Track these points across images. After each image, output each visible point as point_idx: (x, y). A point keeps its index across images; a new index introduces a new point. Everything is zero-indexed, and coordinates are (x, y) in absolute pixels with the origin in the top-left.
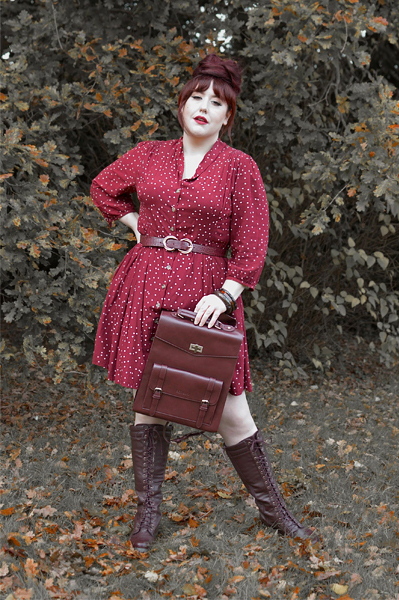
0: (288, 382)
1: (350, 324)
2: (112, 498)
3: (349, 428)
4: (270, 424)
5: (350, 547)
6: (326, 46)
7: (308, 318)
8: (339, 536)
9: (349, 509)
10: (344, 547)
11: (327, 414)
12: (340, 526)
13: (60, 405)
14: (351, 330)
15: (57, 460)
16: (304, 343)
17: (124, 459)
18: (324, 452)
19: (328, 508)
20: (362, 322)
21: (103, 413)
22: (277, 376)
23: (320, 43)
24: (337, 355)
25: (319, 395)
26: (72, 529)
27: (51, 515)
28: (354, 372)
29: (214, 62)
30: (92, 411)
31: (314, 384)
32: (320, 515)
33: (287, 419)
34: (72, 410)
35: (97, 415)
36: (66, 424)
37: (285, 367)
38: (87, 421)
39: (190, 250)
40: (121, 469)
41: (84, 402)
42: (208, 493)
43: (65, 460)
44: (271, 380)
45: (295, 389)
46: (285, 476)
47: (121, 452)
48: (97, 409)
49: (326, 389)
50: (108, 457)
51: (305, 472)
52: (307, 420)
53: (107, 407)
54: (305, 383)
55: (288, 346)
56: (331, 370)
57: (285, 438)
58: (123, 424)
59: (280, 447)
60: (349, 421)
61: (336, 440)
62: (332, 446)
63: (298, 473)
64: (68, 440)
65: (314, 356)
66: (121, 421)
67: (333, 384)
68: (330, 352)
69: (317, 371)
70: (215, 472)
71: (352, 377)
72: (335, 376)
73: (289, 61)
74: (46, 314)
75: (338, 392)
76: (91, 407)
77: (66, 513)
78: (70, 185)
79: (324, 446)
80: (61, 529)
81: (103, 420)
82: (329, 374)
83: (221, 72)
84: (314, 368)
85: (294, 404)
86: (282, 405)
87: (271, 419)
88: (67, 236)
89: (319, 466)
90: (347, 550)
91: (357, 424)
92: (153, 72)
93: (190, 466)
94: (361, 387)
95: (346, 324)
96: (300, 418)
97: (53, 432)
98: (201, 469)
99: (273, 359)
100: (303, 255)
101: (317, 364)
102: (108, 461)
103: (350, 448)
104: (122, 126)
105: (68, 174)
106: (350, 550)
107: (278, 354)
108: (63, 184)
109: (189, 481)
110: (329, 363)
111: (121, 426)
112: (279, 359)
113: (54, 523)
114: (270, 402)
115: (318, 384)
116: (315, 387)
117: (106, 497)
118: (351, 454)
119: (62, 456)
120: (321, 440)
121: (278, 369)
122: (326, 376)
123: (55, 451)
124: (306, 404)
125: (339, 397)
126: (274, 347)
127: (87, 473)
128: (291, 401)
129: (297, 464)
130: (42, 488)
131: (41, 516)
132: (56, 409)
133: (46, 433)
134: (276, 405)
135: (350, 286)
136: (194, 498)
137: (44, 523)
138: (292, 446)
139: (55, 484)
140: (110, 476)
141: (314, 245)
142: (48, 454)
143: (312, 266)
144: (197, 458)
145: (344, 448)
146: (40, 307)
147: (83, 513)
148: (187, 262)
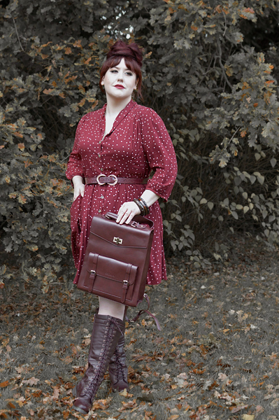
0: (197, 272)
1: (238, 226)
2: (78, 367)
3: (244, 301)
4: (187, 304)
5: (253, 387)
6: (212, 33)
7: (207, 224)
8: (244, 380)
9: (250, 360)
10: (248, 387)
11: (227, 293)
12: (245, 372)
13: (35, 303)
14: (240, 230)
15: (36, 343)
16: (206, 243)
17: (85, 339)
18: (228, 320)
19: (235, 360)
20: (246, 224)
21: (66, 306)
22: (189, 269)
23: (207, 30)
24: (231, 250)
25: (220, 280)
26: (52, 392)
27: (36, 384)
28: (244, 261)
29: (122, 46)
30: (58, 306)
31: (216, 272)
32: (229, 366)
33: (199, 299)
34: (44, 306)
35: (62, 309)
36: (40, 317)
37: (194, 261)
38: (55, 314)
39: (116, 182)
40: (83, 346)
41: (52, 300)
42: (147, 358)
43: (42, 344)
44: (185, 272)
45: (203, 277)
46: (202, 340)
47: (82, 334)
48: (61, 304)
49: (225, 274)
50: (72, 338)
51: (215, 336)
52: (213, 298)
53: (68, 302)
54: (210, 272)
55: (195, 247)
56: (228, 261)
57: (199, 312)
58: (81, 313)
59: (196, 319)
60: (244, 296)
61: (236, 310)
62: (234, 315)
63: (211, 337)
64: (43, 329)
65: (214, 251)
66: (80, 311)
67: (230, 271)
68: (226, 247)
69: (217, 262)
70: (151, 342)
71: (243, 264)
72: (230, 265)
73: (187, 46)
74: (34, 243)
75: (234, 275)
76: (57, 304)
77: (46, 381)
78: (37, 148)
79: (228, 316)
80: (43, 393)
81: (67, 312)
82: (226, 263)
83: (128, 52)
84: (215, 260)
85: (203, 287)
86: (195, 289)
87: (188, 300)
88: (43, 186)
89: (225, 331)
90: (251, 389)
91: (250, 298)
92: (91, 63)
93: (132, 339)
94: (250, 271)
95: (236, 226)
96: (208, 297)
97: (31, 324)
98: (140, 341)
99: (185, 256)
100: (200, 180)
101: (217, 257)
102: (73, 342)
103: (246, 316)
104: (72, 103)
105: (35, 140)
106: (253, 389)
107: (188, 252)
108: (33, 148)
109: (133, 350)
110: (226, 255)
111: (81, 315)
112: (189, 256)
113: (39, 390)
114: (186, 288)
115: (219, 271)
116: (217, 274)
117: (74, 367)
118: (248, 320)
119: (40, 340)
120: (226, 312)
121: (189, 263)
122: (224, 265)
123: (34, 337)
124: (212, 287)
125: (235, 279)
126: (186, 248)
127: (59, 351)
128: (201, 286)
129: (209, 330)
130: (27, 365)
131: (29, 385)
132: (32, 307)
133: (26, 325)
134: (190, 289)
135: (236, 199)
136: (138, 362)
137: (31, 390)
138: (205, 318)
139: (36, 361)
140: (76, 352)
141: (207, 172)
142: (29, 340)
143: (207, 187)
144: (137, 333)
145: (242, 316)
146: (30, 239)
147: (59, 380)
148: (114, 191)
